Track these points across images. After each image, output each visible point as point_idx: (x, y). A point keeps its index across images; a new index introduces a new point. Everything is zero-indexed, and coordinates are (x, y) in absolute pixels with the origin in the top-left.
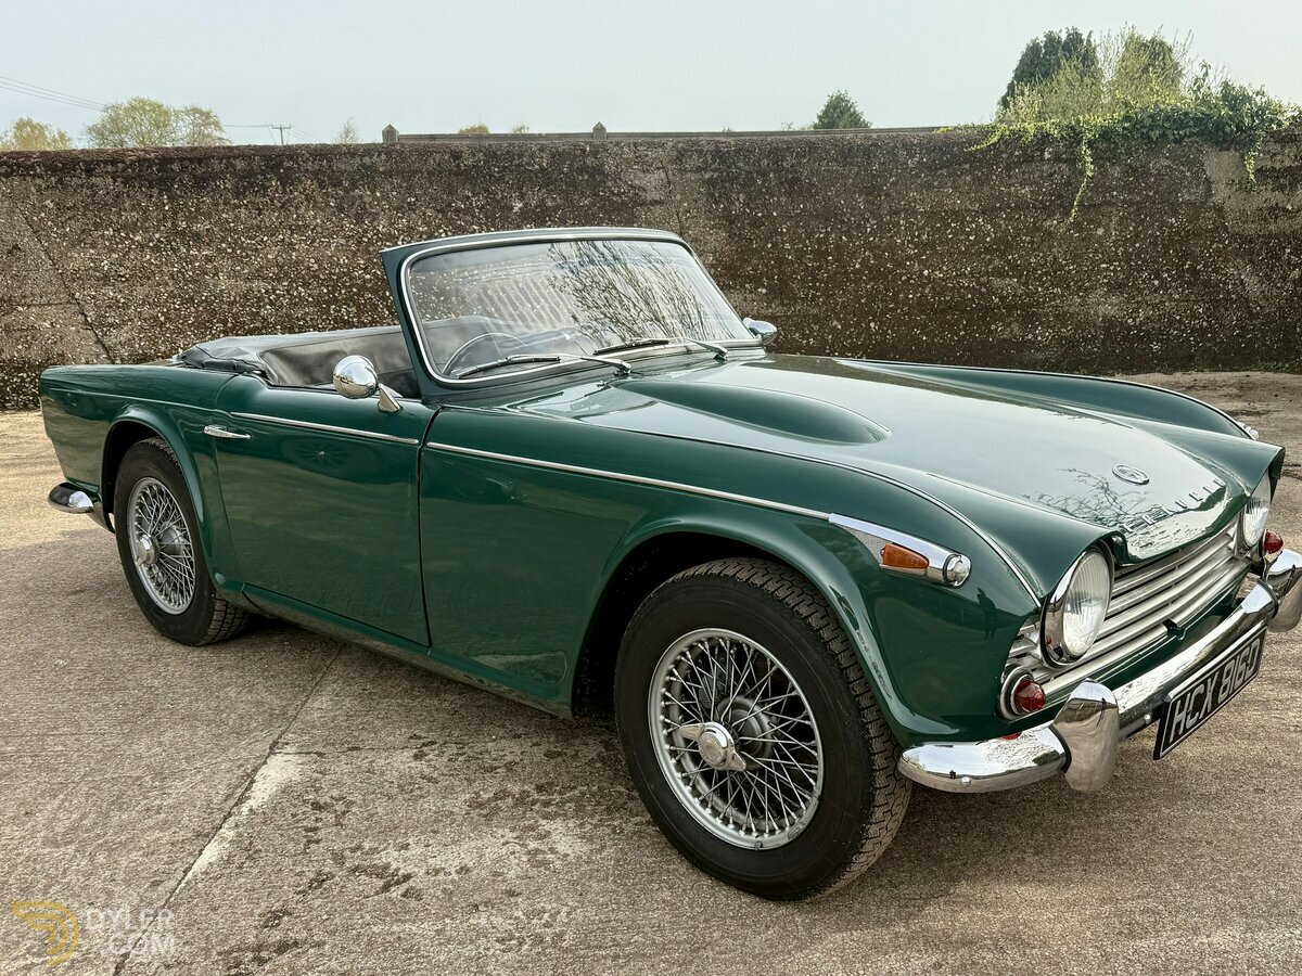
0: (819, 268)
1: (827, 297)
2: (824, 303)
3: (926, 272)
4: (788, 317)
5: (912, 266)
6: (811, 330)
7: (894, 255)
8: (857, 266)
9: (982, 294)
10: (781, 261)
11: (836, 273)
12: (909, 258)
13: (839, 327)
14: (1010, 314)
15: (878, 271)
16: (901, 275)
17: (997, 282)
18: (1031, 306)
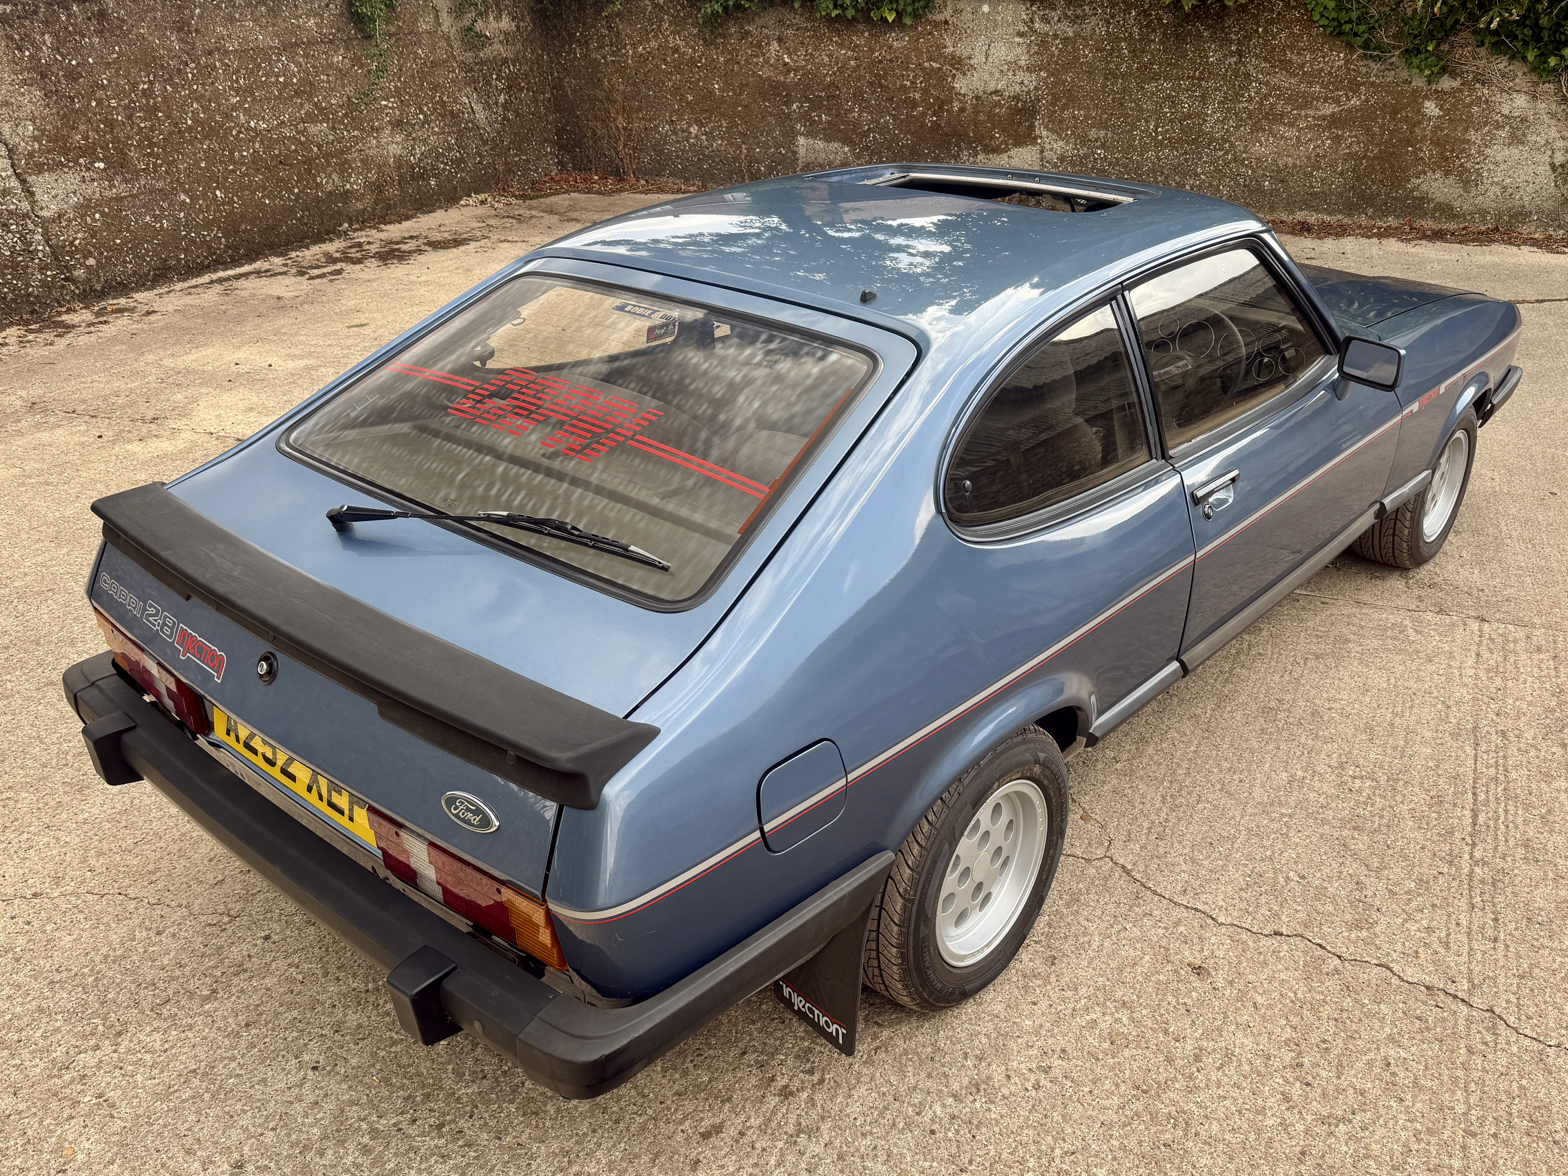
0: (152, 129)
1: (170, 164)
2: (166, 172)
3: (252, 124)
4: (133, 196)
5: (238, 116)
6: (162, 209)
7: (219, 106)
8: (189, 122)
9: (301, 143)
10: (111, 124)
11: (171, 133)
12: (234, 108)
13: (188, 201)
14: (329, 164)
15: (211, 127)
16: (231, 129)
17: (313, 129)
18: (342, 152)
